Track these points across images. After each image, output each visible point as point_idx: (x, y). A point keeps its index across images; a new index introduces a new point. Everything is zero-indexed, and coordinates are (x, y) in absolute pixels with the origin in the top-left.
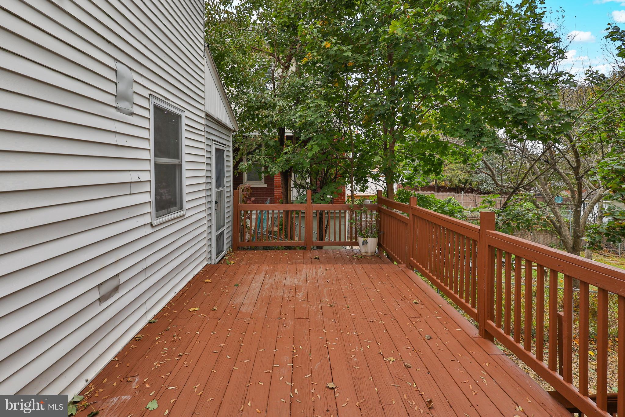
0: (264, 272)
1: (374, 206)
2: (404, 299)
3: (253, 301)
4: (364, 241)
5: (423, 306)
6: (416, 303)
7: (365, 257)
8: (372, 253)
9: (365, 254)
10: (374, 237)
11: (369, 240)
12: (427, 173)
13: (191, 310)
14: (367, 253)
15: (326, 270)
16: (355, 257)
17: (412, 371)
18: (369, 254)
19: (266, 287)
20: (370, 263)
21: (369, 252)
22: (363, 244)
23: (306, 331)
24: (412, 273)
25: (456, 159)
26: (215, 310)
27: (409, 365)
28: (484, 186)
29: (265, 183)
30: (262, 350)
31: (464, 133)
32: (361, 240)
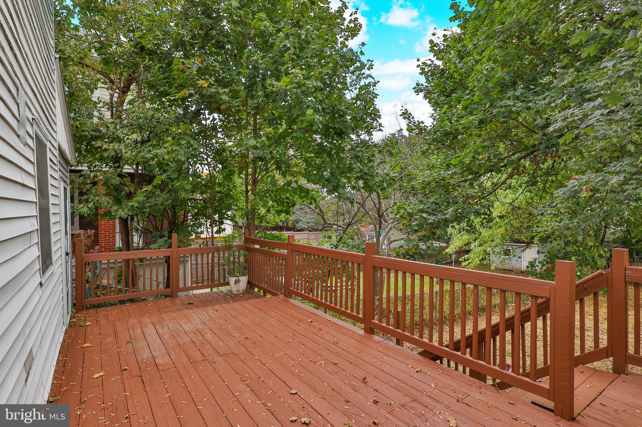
0: (149, 324)
1: (242, 246)
2: (300, 321)
3: (163, 352)
4: (236, 280)
5: (318, 323)
6: (311, 322)
7: (237, 295)
8: (243, 290)
9: (237, 293)
10: (245, 275)
11: (241, 278)
12: (279, 212)
13: (96, 376)
14: (238, 291)
15: (217, 311)
16: (229, 297)
17: (340, 365)
18: (241, 292)
19: (166, 336)
20: (245, 300)
21: (241, 290)
22: (235, 283)
23: (240, 363)
24: (292, 301)
25: (303, 202)
26: (126, 369)
27: (336, 362)
28: (300, 224)
29: (80, 229)
30: (213, 387)
31: (326, 183)
32: (232, 280)
